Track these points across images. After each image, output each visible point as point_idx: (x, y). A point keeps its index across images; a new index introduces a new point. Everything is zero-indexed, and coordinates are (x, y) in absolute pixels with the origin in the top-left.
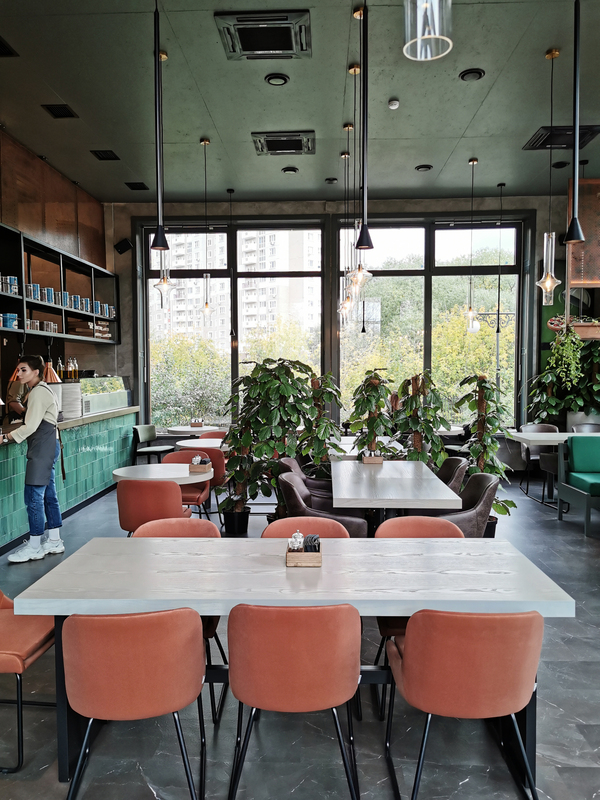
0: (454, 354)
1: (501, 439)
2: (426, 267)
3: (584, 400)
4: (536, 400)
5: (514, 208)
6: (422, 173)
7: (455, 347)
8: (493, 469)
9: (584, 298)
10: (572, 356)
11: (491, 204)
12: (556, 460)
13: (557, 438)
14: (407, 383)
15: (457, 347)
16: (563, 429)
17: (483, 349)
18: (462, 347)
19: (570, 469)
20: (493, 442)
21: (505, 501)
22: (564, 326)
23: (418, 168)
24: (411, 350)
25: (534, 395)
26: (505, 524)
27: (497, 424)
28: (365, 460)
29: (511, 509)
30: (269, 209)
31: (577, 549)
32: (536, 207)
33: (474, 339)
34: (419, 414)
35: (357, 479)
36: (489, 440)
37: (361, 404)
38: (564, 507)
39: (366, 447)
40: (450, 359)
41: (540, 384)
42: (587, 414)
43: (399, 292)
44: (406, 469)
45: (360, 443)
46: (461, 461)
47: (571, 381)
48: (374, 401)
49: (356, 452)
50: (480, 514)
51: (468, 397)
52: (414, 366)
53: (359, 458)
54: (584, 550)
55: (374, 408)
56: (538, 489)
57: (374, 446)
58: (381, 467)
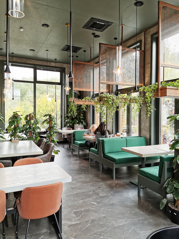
2: (34, 80)
3: (78, 121)
4: (66, 121)
6: (32, 52)
8: (53, 141)
9: (78, 93)
10: (75, 109)
11: (53, 64)
13: (71, 131)
16: (73, 129)
19: (74, 140)
21: (57, 150)
26: (57, 157)
27: (54, 128)
31: (76, 162)
32: (65, 67)
34: (31, 125)
36: (52, 133)
38: (73, 150)
39: (13, 137)
41: (67, 116)
46: (44, 139)
48: (16, 122)
50: (49, 155)
51: (46, 120)
57: (16, 136)
58: (18, 143)
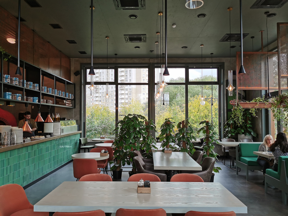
0: (196, 113)
1: (215, 144)
2: (186, 82)
3: (244, 130)
4: (227, 130)
5: (216, 62)
6: (184, 49)
7: (196, 110)
8: (212, 155)
9: (243, 94)
10: (240, 114)
11: (208, 60)
12: (235, 152)
13: (235, 144)
14: (180, 123)
15: (197, 110)
16: (237, 141)
17: (206, 111)
18: (199, 110)
19: (240, 155)
20: (212, 145)
21: (217, 167)
22: (236, 103)
23: (183, 47)
24: (180, 111)
25: (226, 128)
26: (217, 176)
27: (213, 139)
28: (165, 152)
29: (219, 171)
30: (129, 61)
31: (244, 185)
32: (224, 61)
33: (203, 107)
34: (185, 134)
35: (162, 159)
36: (211, 145)
37: (163, 131)
38: (239, 170)
39: (165, 147)
40: (194, 114)
41: (228, 124)
42: (245, 135)
43: (176, 90)
44: (180, 155)
45: (163, 145)
46: (200, 152)
47: (240, 123)
48: (168, 130)
49: (161, 149)
50: (208, 172)
51: (202, 129)
52: (182, 117)
53: (163, 151)
54: (247, 186)
55: (168, 132)
56: (229, 163)
57: (168, 146)
58: (171, 154)
